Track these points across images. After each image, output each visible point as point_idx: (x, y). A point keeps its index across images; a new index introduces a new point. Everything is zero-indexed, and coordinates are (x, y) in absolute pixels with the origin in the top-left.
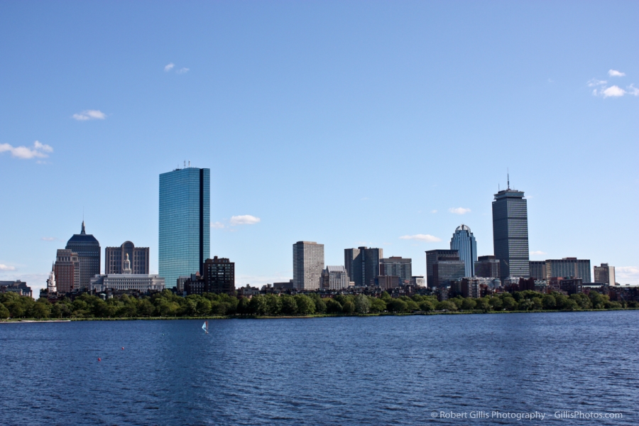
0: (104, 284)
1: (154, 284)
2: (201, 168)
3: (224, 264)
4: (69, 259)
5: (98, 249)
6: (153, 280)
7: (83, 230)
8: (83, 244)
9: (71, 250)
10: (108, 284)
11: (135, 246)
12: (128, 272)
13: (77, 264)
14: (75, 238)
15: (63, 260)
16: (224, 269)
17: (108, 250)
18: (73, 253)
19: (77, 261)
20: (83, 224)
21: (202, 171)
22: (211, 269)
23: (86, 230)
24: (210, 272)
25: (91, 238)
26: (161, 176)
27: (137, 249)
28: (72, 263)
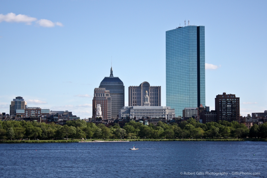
0: (131, 113)
1: (167, 113)
2: (198, 26)
3: (232, 98)
4: (104, 96)
5: (123, 87)
6: (166, 111)
7: (112, 74)
8: (112, 84)
9: (105, 88)
10: (133, 113)
11: (151, 86)
12: (147, 105)
13: (109, 99)
14: (106, 79)
15: (99, 96)
16: (231, 102)
17: (130, 88)
18: (106, 91)
19: (109, 96)
20: (111, 69)
21: (198, 28)
22: (221, 103)
23: (113, 73)
24: (221, 105)
25: (117, 80)
26: (167, 32)
27: (152, 87)
28: (106, 98)
